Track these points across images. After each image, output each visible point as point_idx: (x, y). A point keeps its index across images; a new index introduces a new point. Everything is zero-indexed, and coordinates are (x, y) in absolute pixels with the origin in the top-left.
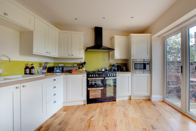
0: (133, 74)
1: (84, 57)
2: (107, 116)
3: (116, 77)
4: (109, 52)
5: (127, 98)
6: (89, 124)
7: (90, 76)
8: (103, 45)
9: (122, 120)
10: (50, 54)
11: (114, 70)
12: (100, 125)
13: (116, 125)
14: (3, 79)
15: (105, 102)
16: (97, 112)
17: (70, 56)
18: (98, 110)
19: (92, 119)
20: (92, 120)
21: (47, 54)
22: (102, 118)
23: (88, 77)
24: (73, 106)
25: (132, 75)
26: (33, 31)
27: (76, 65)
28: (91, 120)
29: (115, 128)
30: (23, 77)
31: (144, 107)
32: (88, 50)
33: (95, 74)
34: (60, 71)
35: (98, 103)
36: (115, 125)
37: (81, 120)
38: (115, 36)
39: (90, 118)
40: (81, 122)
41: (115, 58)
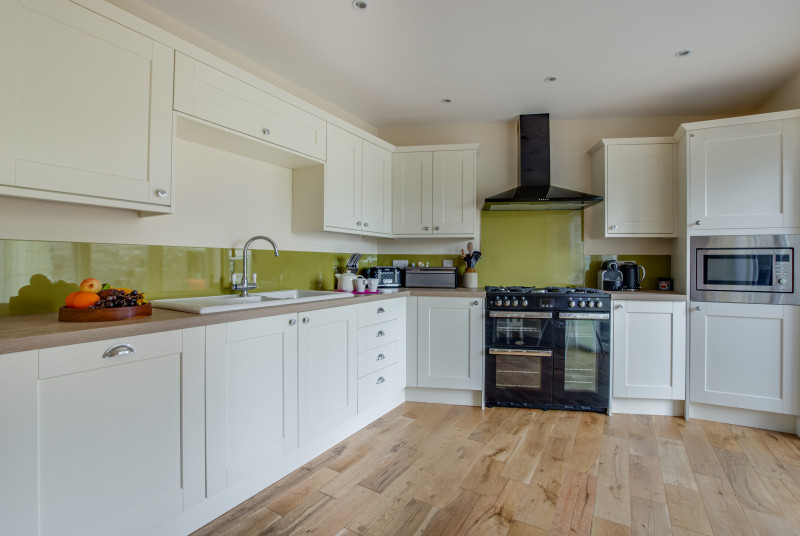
0: (695, 304)
1: (477, 236)
2: (559, 460)
3: (609, 312)
4: (582, 208)
5: (664, 410)
6: (488, 470)
7: (500, 303)
8: (553, 184)
9: (619, 487)
10: (367, 229)
11: (609, 286)
12: (528, 481)
13: (591, 497)
14: (259, 298)
15: (560, 412)
16: (522, 441)
17: (430, 231)
18: (524, 434)
19: (501, 458)
20: (499, 462)
21: (359, 228)
22: (536, 463)
23: (490, 306)
24: (436, 407)
25: (689, 311)
26: (323, 165)
27: (448, 264)
28: (494, 457)
29: (583, 503)
30: (301, 295)
31: (747, 460)
32: (493, 207)
33: (519, 298)
34: (394, 282)
35: (530, 408)
36: (587, 495)
37: (461, 453)
38: (606, 141)
39: (495, 451)
40: (461, 457)
41: (607, 235)
